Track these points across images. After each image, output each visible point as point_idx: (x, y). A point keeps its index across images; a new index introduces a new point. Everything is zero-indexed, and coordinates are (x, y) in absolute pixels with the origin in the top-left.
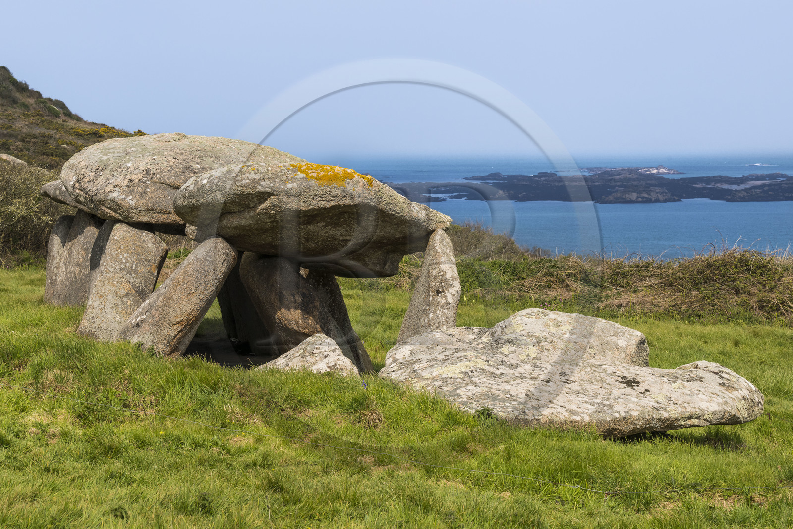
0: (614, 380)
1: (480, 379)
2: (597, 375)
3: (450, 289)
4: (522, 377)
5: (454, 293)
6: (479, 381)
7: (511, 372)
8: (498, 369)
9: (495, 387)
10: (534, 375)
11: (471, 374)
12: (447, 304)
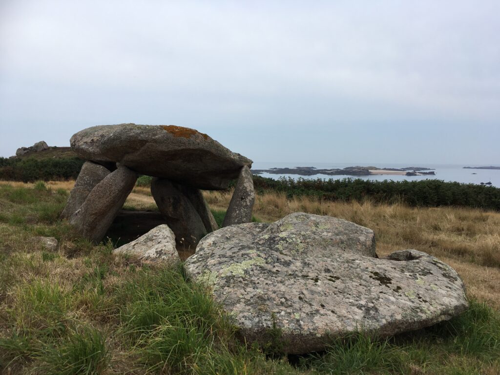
0: (368, 276)
1: (258, 279)
2: (354, 270)
3: (249, 197)
4: (294, 275)
5: (251, 199)
6: (258, 281)
7: (285, 269)
8: (274, 266)
9: (271, 288)
10: (304, 273)
11: (251, 273)
12: (247, 205)
